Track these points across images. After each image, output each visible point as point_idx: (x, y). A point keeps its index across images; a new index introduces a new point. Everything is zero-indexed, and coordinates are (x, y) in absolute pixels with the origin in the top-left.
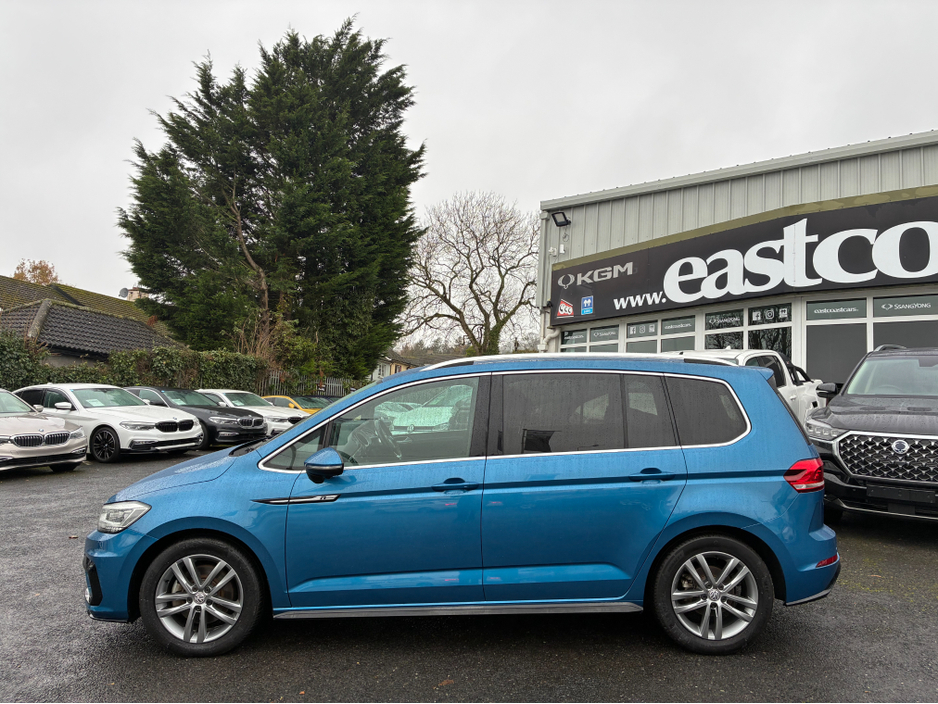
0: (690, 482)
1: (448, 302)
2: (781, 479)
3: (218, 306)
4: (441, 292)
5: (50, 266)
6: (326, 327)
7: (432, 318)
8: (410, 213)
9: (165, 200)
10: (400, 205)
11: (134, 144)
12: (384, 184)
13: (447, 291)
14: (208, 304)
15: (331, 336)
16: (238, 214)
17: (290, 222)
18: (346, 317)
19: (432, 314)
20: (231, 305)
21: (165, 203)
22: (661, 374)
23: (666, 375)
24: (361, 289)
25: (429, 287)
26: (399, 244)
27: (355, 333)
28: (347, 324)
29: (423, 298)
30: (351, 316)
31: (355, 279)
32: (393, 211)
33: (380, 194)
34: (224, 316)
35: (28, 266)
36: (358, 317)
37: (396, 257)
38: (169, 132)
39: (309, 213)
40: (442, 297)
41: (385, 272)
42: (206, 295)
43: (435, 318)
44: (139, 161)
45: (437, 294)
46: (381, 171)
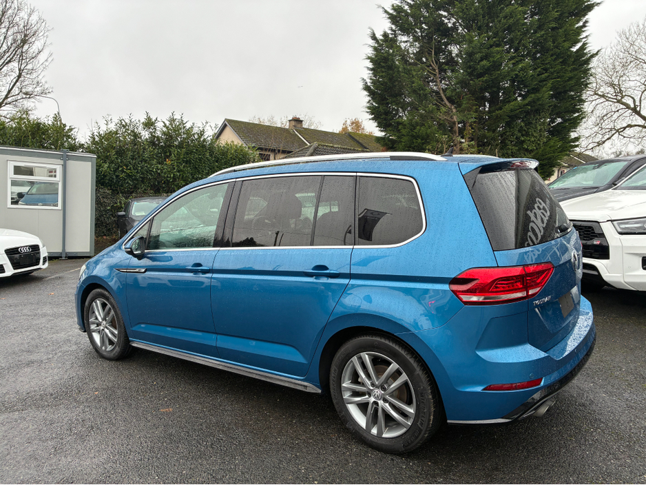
0: (353, 282)
1: (638, 113)
2: (446, 287)
3: (418, 136)
4: (632, 106)
5: (360, 121)
6: (506, 145)
7: (625, 128)
8: (584, 40)
9: (383, 67)
10: (575, 35)
11: (369, 32)
12: (556, 20)
13: (637, 103)
14: (413, 136)
15: (510, 152)
16: (437, 68)
17: (470, 67)
18: (523, 135)
19: (625, 125)
20: (428, 136)
21: (383, 70)
22: (355, 174)
23: (358, 174)
24: (537, 111)
25: (619, 101)
26: (569, 69)
27: (530, 148)
28: (523, 142)
29: (615, 112)
30: (527, 134)
31: (527, 105)
32: (564, 41)
33: (553, 29)
34: (423, 144)
35: (349, 123)
36: (533, 135)
37: (568, 81)
38: (389, 18)
39: (486, 57)
40: (632, 109)
41: (560, 94)
42: (411, 129)
43: (627, 129)
44: (372, 43)
45: (628, 107)
46: (553, 8)
